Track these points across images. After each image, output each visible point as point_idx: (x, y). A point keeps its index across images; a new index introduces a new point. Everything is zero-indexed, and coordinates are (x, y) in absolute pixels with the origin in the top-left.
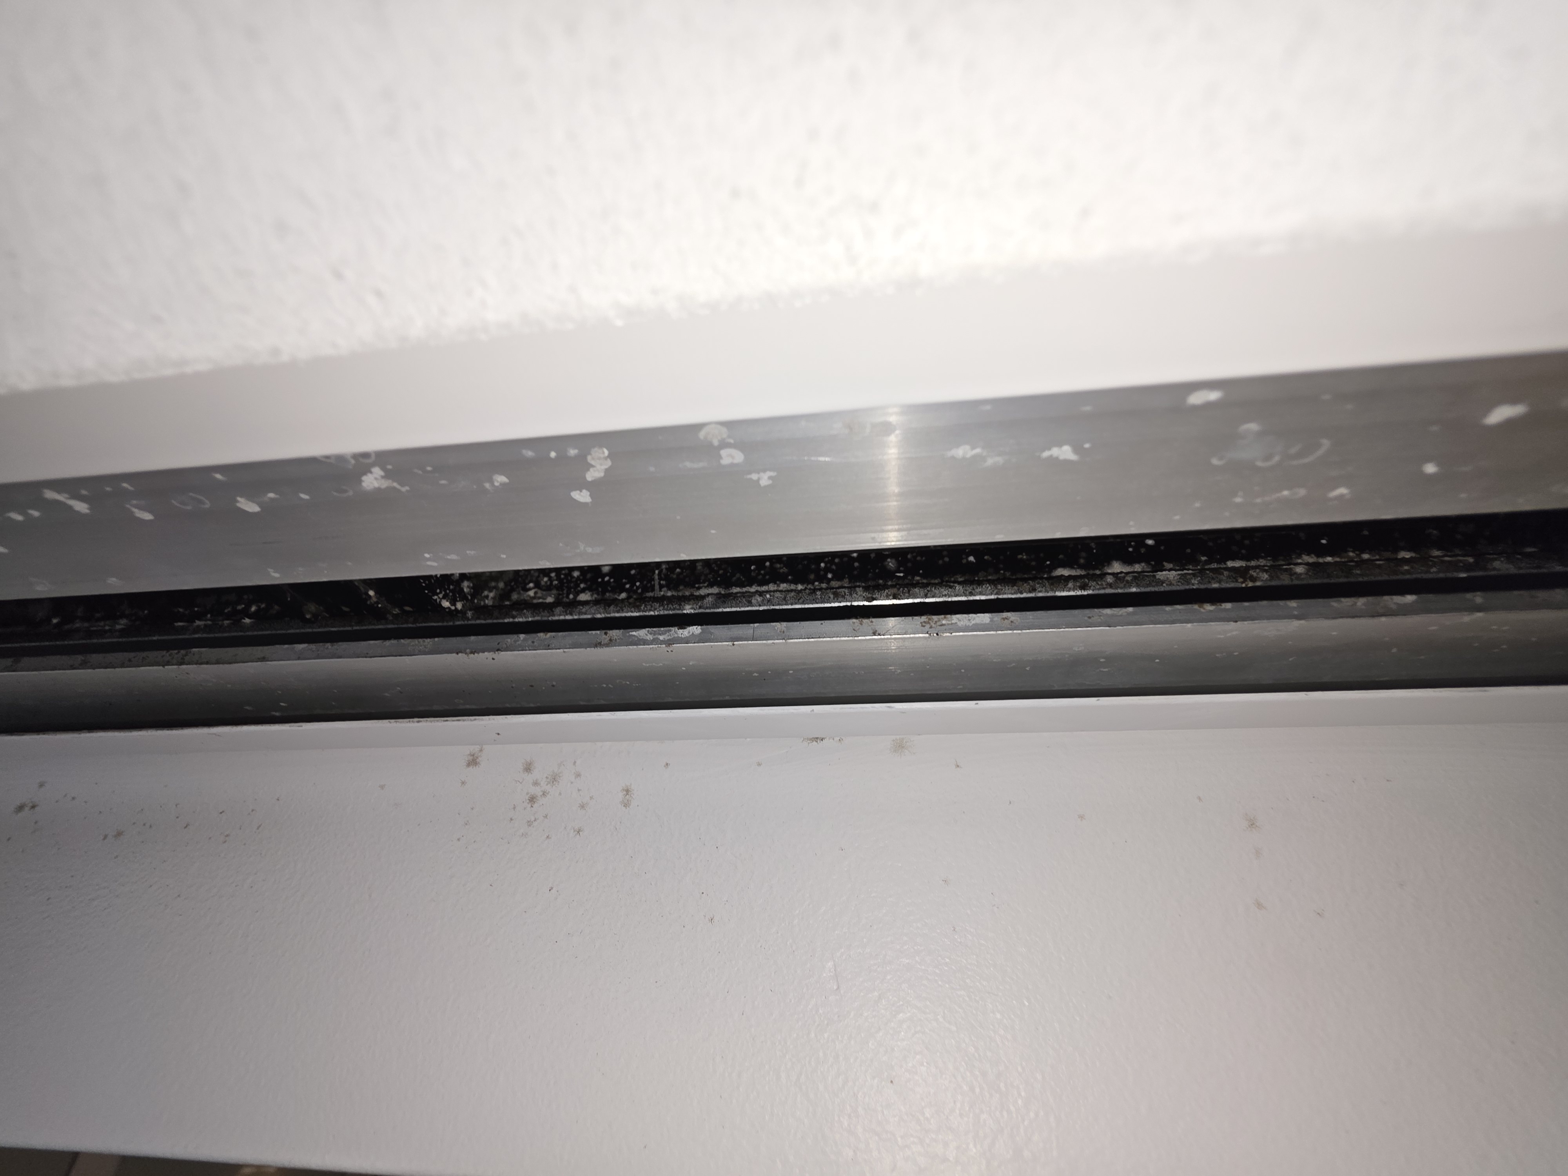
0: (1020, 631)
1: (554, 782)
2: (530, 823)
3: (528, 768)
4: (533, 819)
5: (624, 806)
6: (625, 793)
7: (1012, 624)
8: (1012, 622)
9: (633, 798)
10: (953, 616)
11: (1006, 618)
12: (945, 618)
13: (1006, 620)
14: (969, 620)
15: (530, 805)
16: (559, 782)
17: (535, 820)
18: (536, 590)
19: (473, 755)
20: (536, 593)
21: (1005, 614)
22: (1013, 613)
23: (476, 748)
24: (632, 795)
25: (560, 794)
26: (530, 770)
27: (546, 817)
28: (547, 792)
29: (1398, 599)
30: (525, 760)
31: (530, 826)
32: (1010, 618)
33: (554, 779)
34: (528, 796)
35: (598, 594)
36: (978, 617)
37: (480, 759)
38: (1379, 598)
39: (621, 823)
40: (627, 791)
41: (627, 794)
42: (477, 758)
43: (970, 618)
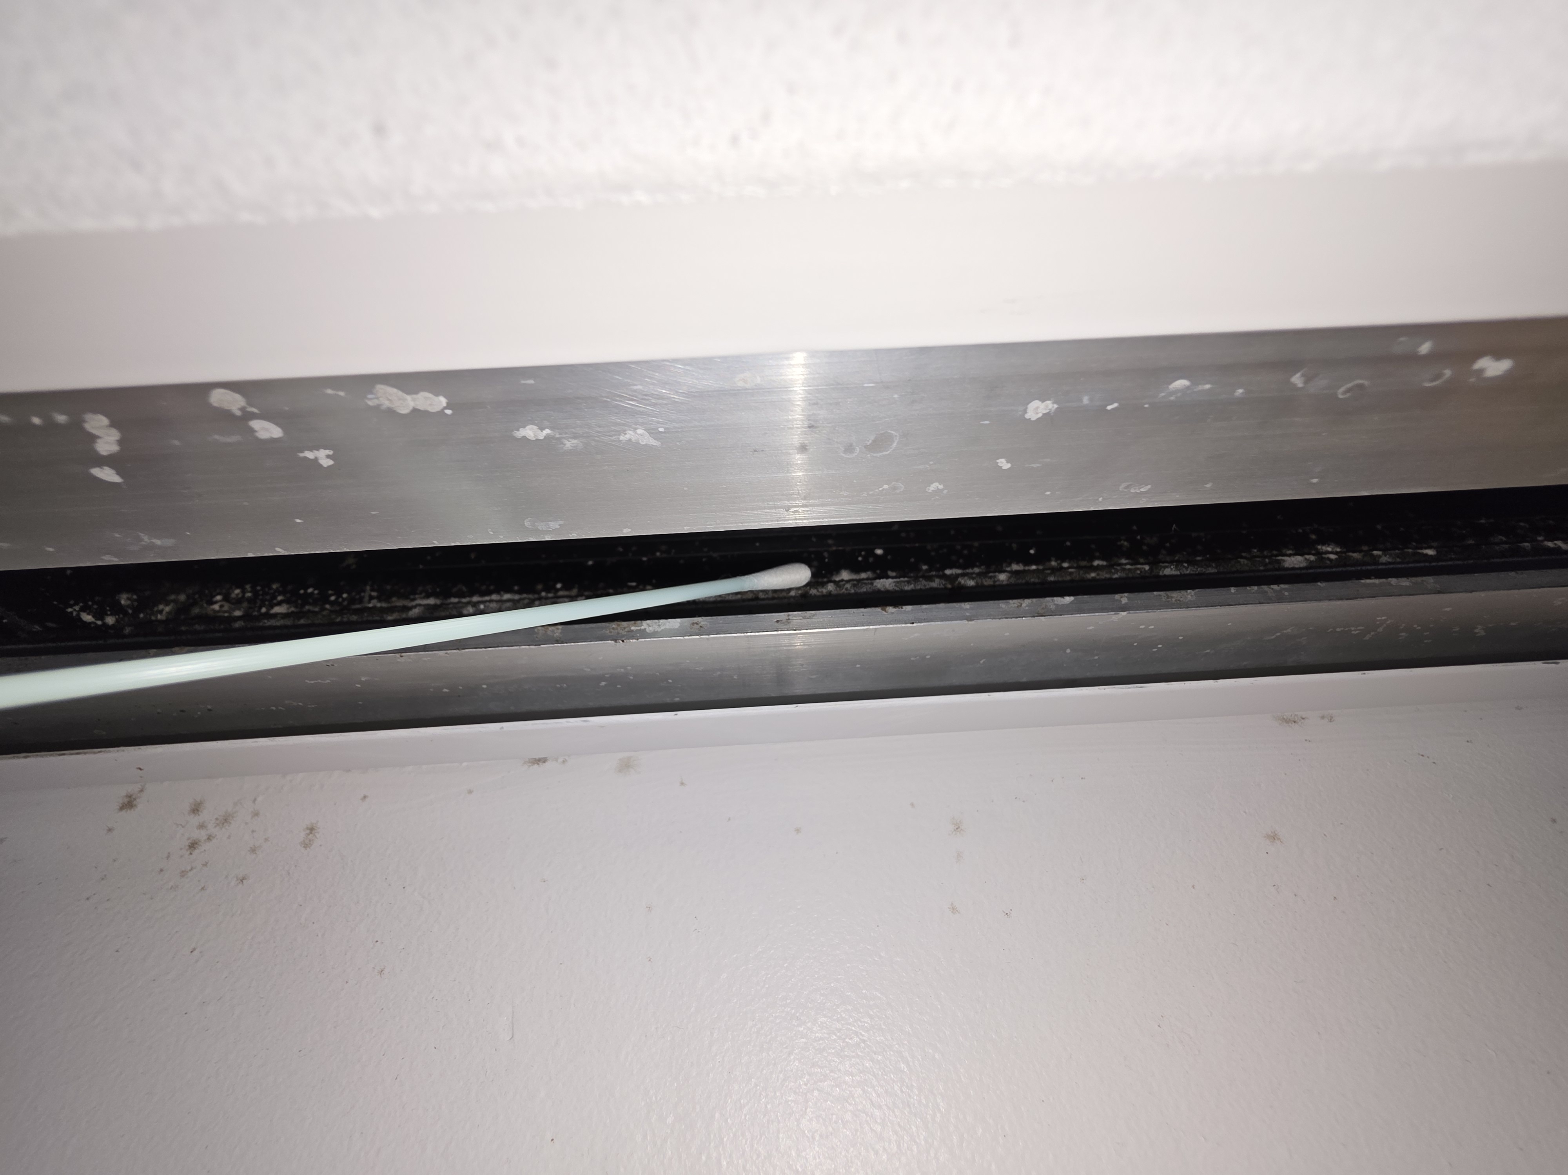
0: (707, 636)
1: (225, 824)
2: (183, 874)
3: (196, 809)
4: (189, 868)
5: (304, 847)
6: (308, 831)
7: (701, 628)
8: (701, 626)
9: (316, 837)
10: (643, 621)
11: (697, 623)
12: (635, 623)
13: (695, 625)
14: (659, 625)
15: (189, 852)
16: (230, 823)
17: (191, 870)
18: (223, 603)
19: (130, 797)
20: (221, 606)
21: (696, 619)
22: (704, 618)
23: (135, 788)
24: (316, 834)
25: (229, 837)
26: (198, 810)
27: (205, 865)
28: (214, 835)
29: (1059, 600)
30: (195, 799)
31: (183, 876)
32: (700, 623)
33: (225, 820)
34: (190, 841)
35: (296, 607)
36: (669, 622)
37: (138, 800)
38: (1041, 599)
39: (296, 866)
40: (311, 830)
41: (311, 833)
42: (135, 799)
43: (660, 624)
